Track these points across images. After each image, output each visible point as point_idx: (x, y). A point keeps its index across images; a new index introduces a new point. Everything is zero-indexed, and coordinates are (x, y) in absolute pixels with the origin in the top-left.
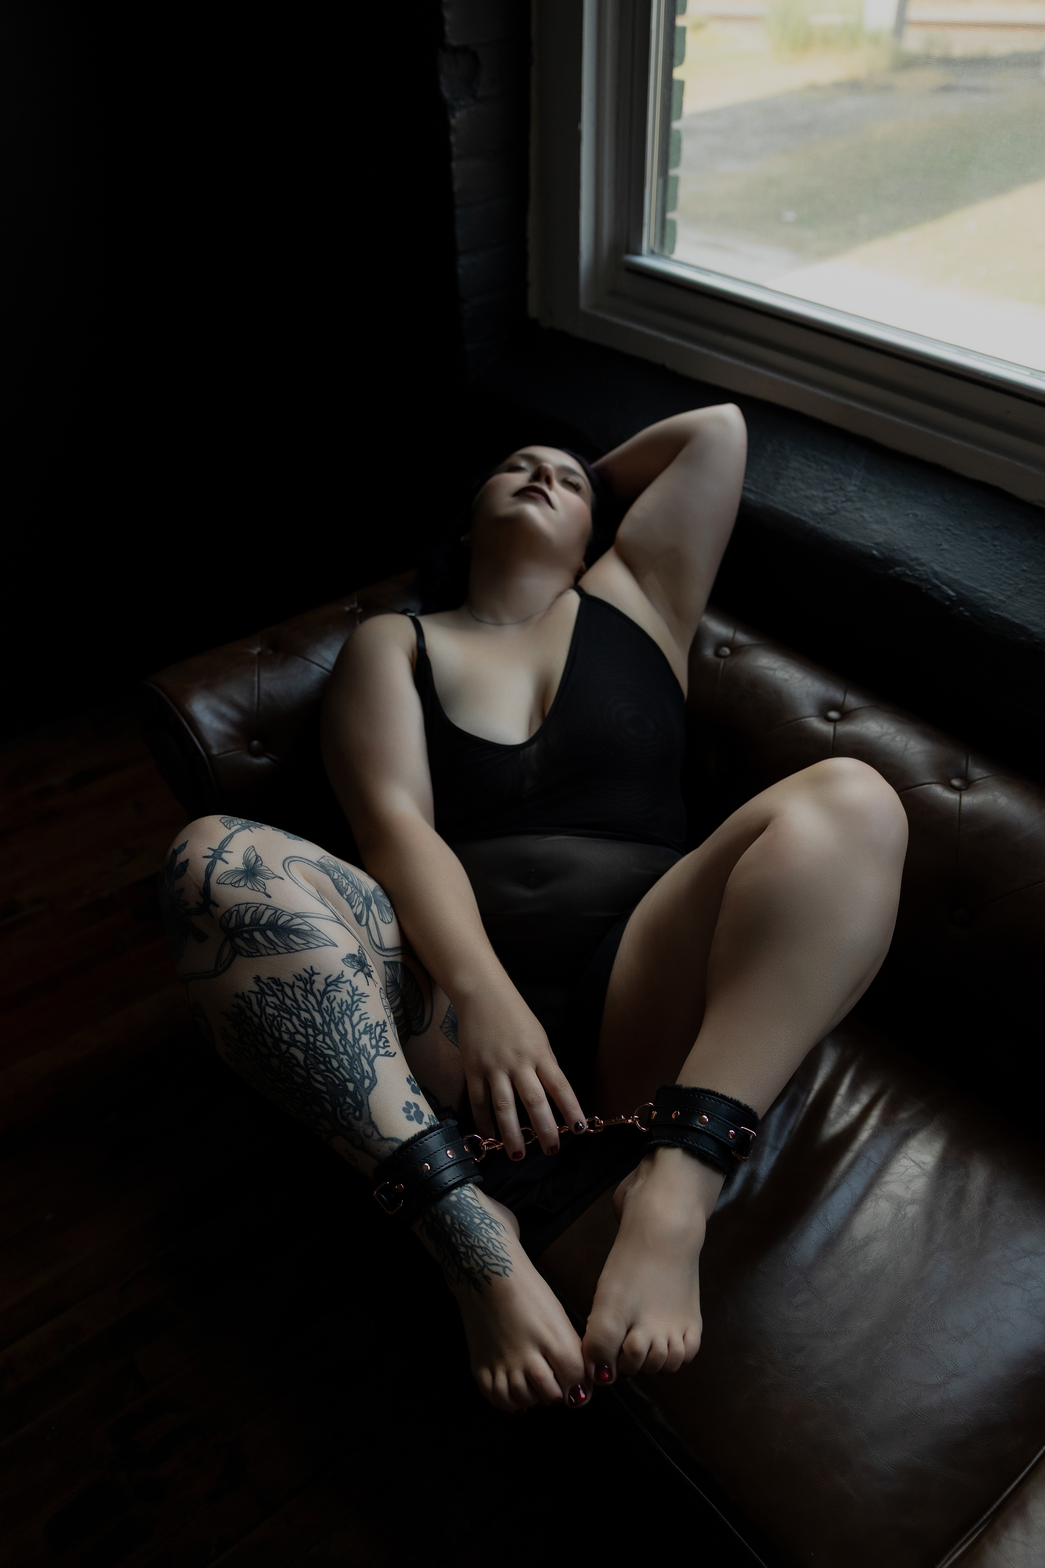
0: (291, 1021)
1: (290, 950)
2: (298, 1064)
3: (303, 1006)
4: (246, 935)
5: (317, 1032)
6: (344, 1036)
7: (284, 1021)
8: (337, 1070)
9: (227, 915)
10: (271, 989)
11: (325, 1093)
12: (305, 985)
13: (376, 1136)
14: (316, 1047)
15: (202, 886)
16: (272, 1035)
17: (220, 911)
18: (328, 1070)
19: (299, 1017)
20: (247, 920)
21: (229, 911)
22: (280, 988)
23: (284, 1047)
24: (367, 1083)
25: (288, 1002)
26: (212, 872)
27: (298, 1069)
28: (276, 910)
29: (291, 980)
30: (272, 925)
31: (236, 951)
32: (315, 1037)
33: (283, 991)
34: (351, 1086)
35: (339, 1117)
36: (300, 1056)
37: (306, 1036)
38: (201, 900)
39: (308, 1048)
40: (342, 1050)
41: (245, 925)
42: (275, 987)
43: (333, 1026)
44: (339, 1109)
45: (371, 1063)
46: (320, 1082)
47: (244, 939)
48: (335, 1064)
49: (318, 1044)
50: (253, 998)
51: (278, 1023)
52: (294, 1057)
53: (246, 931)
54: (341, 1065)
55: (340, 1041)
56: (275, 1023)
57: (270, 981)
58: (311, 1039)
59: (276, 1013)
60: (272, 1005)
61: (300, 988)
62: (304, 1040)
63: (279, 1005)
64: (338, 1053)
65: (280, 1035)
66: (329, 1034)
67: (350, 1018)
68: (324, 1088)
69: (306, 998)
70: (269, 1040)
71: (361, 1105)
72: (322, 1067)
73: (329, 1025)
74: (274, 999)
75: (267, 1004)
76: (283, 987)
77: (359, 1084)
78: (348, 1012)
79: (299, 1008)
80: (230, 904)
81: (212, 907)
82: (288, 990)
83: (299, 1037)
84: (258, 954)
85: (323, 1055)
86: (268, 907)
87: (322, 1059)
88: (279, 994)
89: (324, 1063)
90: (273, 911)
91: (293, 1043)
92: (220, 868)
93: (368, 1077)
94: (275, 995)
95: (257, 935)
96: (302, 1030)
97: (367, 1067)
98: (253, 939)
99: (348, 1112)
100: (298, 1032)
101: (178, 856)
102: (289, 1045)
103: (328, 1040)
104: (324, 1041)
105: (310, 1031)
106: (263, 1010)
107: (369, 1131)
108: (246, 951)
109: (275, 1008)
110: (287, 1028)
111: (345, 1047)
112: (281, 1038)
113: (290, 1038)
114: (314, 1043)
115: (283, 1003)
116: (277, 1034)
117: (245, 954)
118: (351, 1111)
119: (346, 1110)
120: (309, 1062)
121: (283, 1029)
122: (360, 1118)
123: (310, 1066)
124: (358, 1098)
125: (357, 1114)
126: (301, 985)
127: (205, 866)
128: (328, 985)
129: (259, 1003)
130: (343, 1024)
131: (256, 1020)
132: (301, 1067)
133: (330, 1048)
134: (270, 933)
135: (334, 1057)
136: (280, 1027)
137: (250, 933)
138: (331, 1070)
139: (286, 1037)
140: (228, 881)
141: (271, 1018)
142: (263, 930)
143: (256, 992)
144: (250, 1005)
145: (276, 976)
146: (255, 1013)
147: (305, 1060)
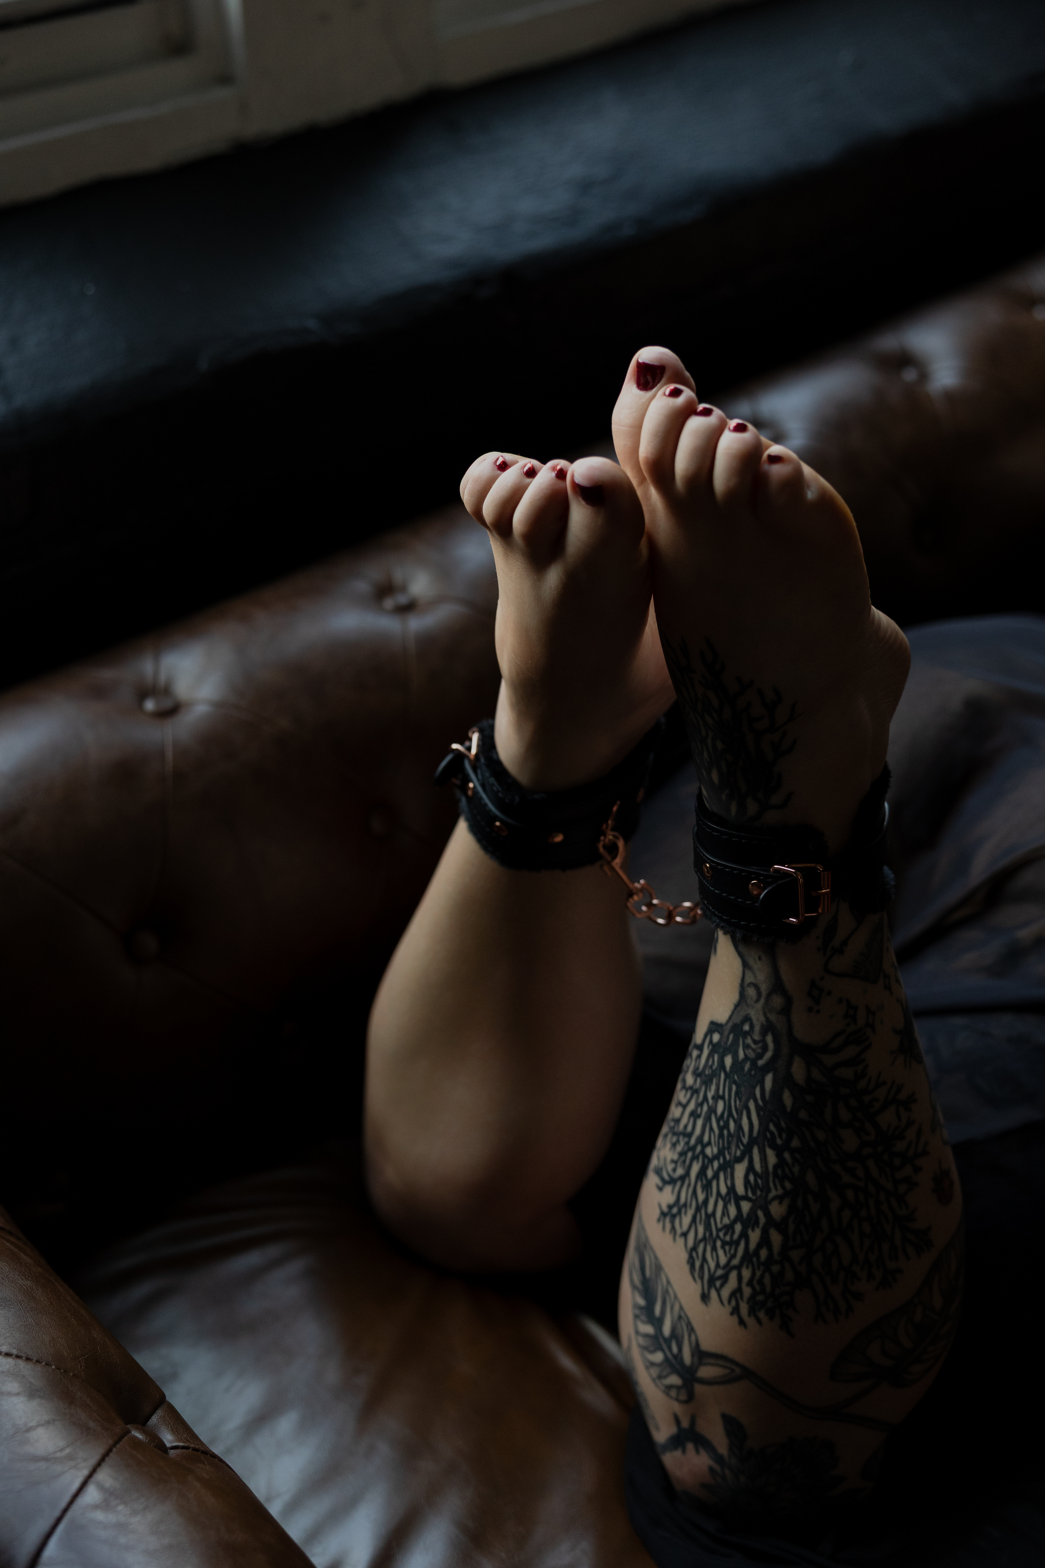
0: (714, 1213)
1: (657, 1268)
2: (750, 1169)
4: (676, 1349)
5: (706, 1161)
7: (719, 1225)
9: (677, 1394)
10: (702, 1268)
11: (756, 1101)
12: (675, 1217)
16: (744, 1235)
17: (680, 1409)
18: (730, 1114)
20: (661, 1358)
21: (672, 1392)
22: (695, 1255)
23: (747, 1207)
25: (701, 1231)
27: (758, 1166)
28: (638, 1318)
29: (680, 1241)
30: (649, 1312)
31: (699, 1354)
33: (694, 1248)
34: (727, 1061)
35: (769, 1055)
36: (740, 1170)
40: (706, 1109)
41: (666, 1359)
42: (698, 1265)
43: (693, 1141)
44: (761, 1063)
46: (749, 1117)
47: (682, 1350)
48: (722, 1108)
50: (726, 1293)
55: (699, 1116)
64: (712, 1112)
65: (735, 1221)
66: (701, 1140)
68: (752, 1105)
69: (687, 1205)
70: (755, 1236)
71: (736, 1027)
72: (733, 1124)
73: (694, 1149)
75: (719, 1266)
82: (692, 1240)
83: (724, 1189)
84: (683, 1315)
85: (721, 1134)
87: (727, 1134)
91: (733, 1193)
93: (713, 1041)
95: (667, 1330)
96: (715, 1188)
97: (707, 1052)
98: (674, 1335)
99: (753, 1046)
100: (720, 1193)
102: (738, 1199)
104: (710, 1143)
105: (710, 1173)
106: (728, 1268)
108: (690, 1336)
110: (724, 1215)
112: (741, 1219)
114: (718, 1158)
115: (704, 1239)
116: (740, 1228)
117: (693, 1337)
118: (749, 1041)
119: (754, 1050)
120: (738, 1153)
121: (726, 1221)
122: (750, 1017)
123: (742, 1148)
124: (733, 1038)
128: (665, 1182)
129: (726, 1279)
131: (746, 1275)
132: (751, 1161)
137: (669, 1344)
139: (734, 1211)
141: (727, 1248)
142: (658, 1323)
143: (718, 1291)
144: (736, 1294)
145: (686, 1268)
146: (740, 1278)
147: (739, 1160)
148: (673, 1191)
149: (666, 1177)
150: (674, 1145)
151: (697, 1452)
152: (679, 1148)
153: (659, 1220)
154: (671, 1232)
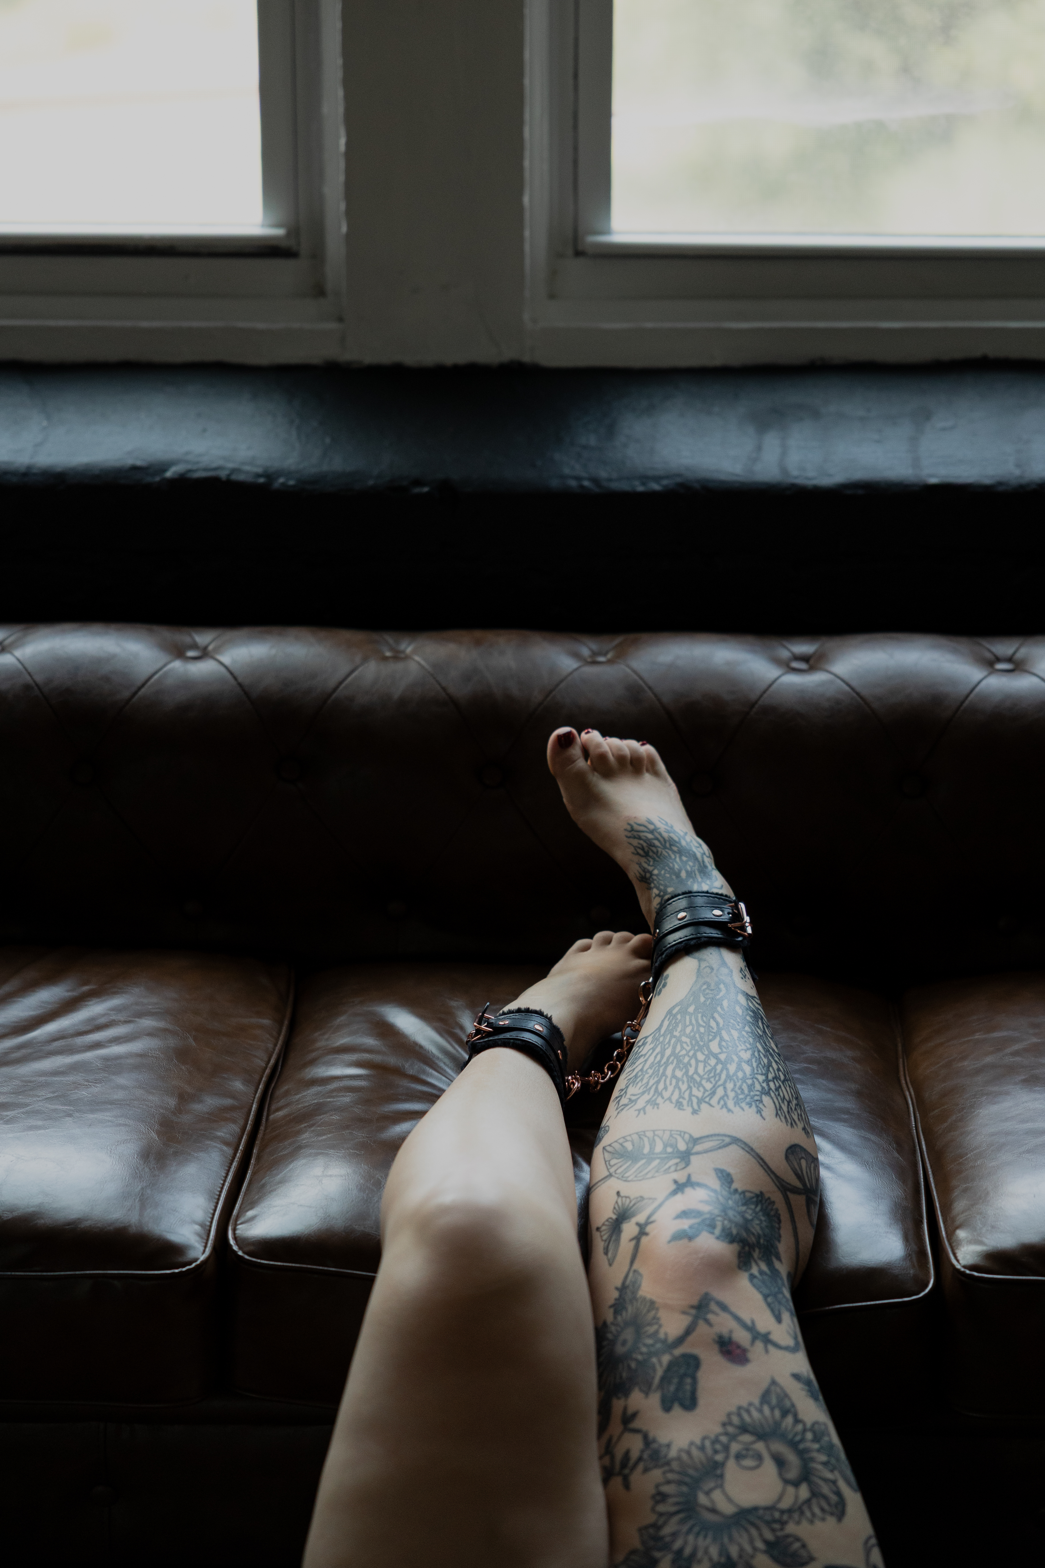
10: (691, 1102)
42: (686, 1102)
51: (710, 1073)
56: (712, 1074)
57: (686, 1108)
59: (704, 1082)
63: (695, 1086)
88: (686, 1095)
94: (692, 1096)
109: (700, 1085)
113: (709, 1059)
117: (686, 1137)
125: (705, 987)
136: (710, 1071)
143: (707, 1103)
144: (724, 1098)
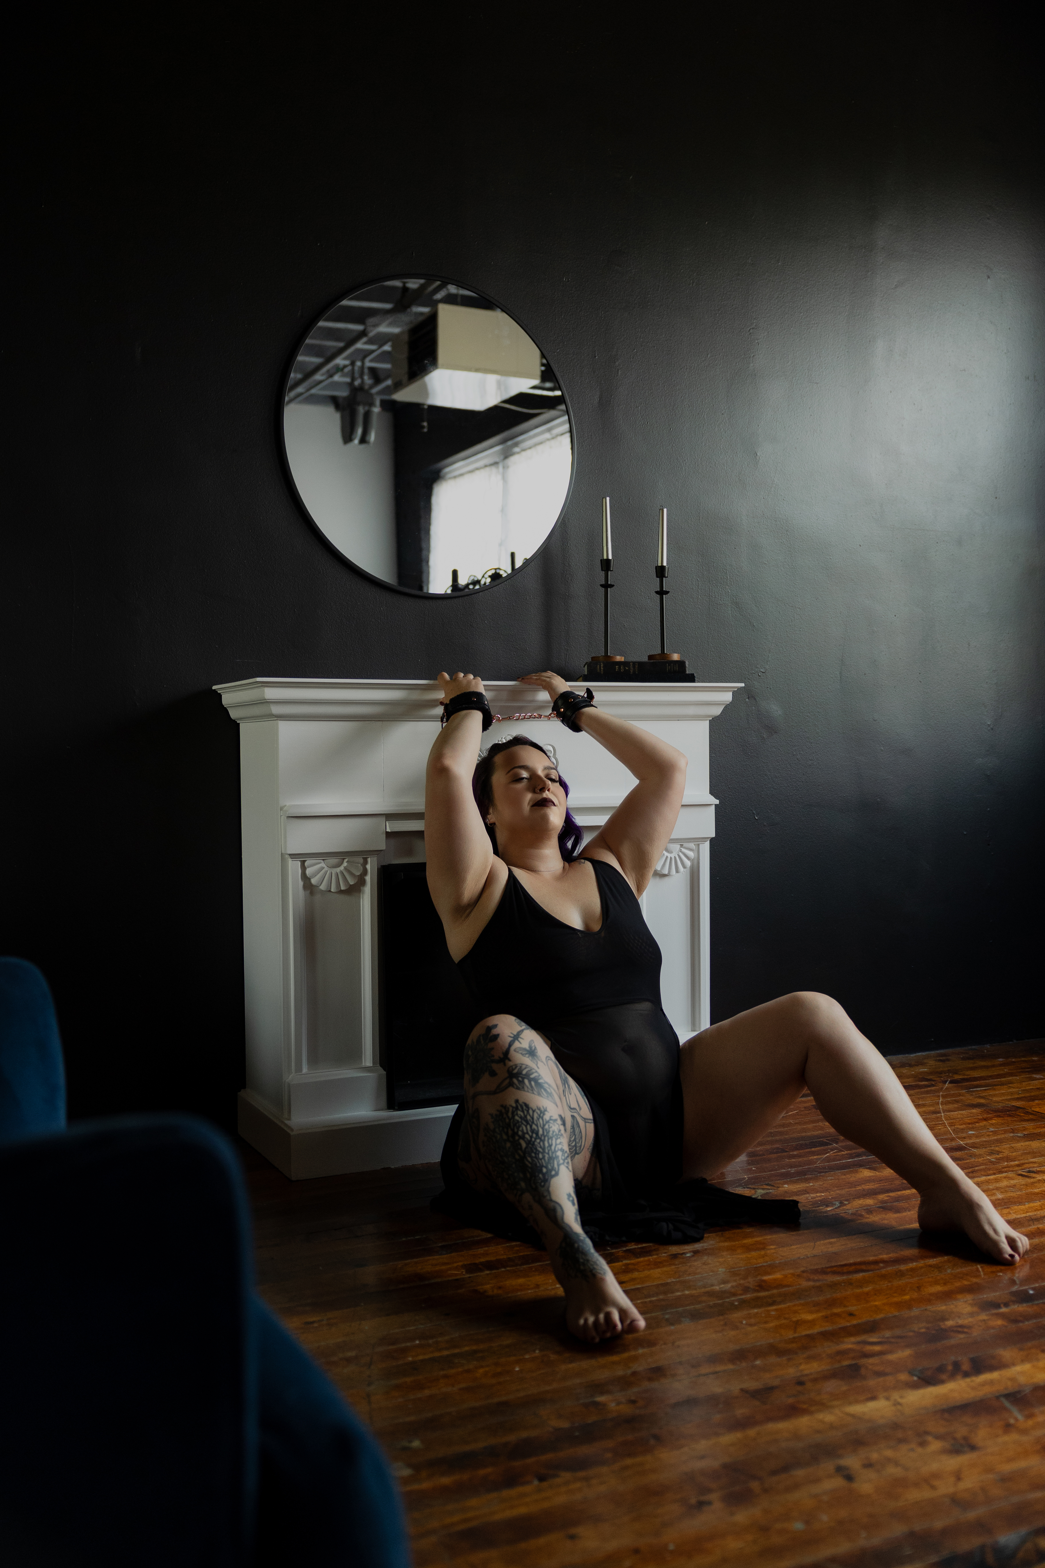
0: (526, 1126)
1: (539, 1094)
3: (535, 1122)
4: (520, 1079)
6: (550, 1146)
7: (522, 1125)
8: (541, 1159)
9: (514, 1067)
10: (522, 1108)
12: (541, 1113)
13: (548, 1198)
14: (533, 1144)
15: (505, 1050)
16: (513, 1130)
17: (511, 1064)
19: (531, 1127)
20: (524, 1072)
21: (516, 1066)
22: (527, 1109)
23: (517, 1138)
24: (553, 1173)
25: (529, 1117)
26: (513, 1044)
27: (520, 1151)
28: (539, 1076)
29: (534, 1107)
30: (536, 1080)
31: (511, 1084)
32: (536, 1139)
33: (528, 1111)
34: (544, 1170)
35: (532, 1182)
36: (524, 1145)
37: (531, 1137)
38: (502, 1056)
39: (530, 1143)
40: (547, 1151)
41: (522, 1074)
42: (524, 1107)
43: (546, 1138)
45: (559, 1165)
47: (518, 1080)
48: (541, 1156)
49: (536, 1143)
50: (511, 1109)
51: (519, 1125)
52: (520, 1144)
53: (522, 1077)
54: (544, 1157)
55: (548, 1147)
56: (517, 1125)
57: (523, 1105)
58: (533, 1139)
59: (520, 1120)
60: (519, 1116)
61: (537, 1113)
62: (529, 1138)
64: (544, 1152)
66: (543, 1141)
67: (556, 1139)
68: (530, 1165)
69: (538, 1119)
70: (510, 1132)
71: (546, 1180)
72: (533, 1155)
73: (545, 1137)
74: (522, 1114)
75: (517, 1114)
76: (529, 1109)
77: (549, 1171)
78: (556, 1137)
79: (533, 1122)
80: (518, 1062)
81: (507, 1061)
82: (531, 1112)
83: (527, 1136)
84: (523, 1090)
85: (536, 1149)
86: (536, 1072)
87: (535, 1151)
88: (526, 1112)
89: (535, 1153)
90: (538, 1075)
91: (523, 1138)
92: (517, 1045)
93: (555, 1170)
94: (523, 1111)
95: (526, 1081)
96: (530, 1133)
97: (556, 1166)
98: (523, 1082)
100: (527, 1133)
101: (492, 1030)
102: (520, 1138)
103: (541, 1144)
104: (539, 1143)
105: (534, 1135)
106: (513, 1116)
107: (546, 1194)
108: (517, 1086)
109: (521, 1117)
110: (523, 1129)
111: (549, 1151)
112: (517, 1133)
113: (522, 1135)
114: (534, 1142)
115: (526, 1116)
116: (516, 1130)
117: (515, 1087)
120: (527, 1150)
121: (521, 1129)
122: (543, 1186)
123: (528, 1152)
124: (546, 1177)
126: (539, 1112)
127: (509, 1041)
128: (550, 1119)
129: (513, 1112)
130: (552, 1140)
131: (507, 1120)
132: (522, 1150)
133: (541, 1147)
134: (533, 1083)
135: (542, 1153)
136: (519, 1127)
137: (523, 1079)
138: (538, 1158)
139: (520, 1133)
140: (520, 1052)
141: (516, 1122)
142: (530, 1080)
143: (513, 1107)
144: (507, 1112)
145: (527, 1103)
146: (508, 1117)
147: (526, 1148)
148: (546, 1120)
149: (551, 1121)
150: (553, 1132)
151: (499, 1057)
152: (551, 1133)
153: (546, 1108)
154: (540, 1108)
